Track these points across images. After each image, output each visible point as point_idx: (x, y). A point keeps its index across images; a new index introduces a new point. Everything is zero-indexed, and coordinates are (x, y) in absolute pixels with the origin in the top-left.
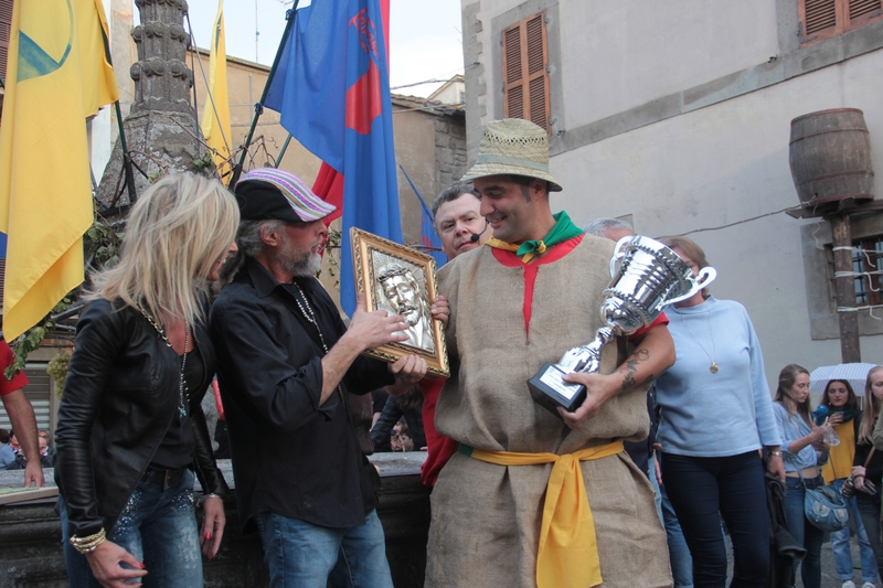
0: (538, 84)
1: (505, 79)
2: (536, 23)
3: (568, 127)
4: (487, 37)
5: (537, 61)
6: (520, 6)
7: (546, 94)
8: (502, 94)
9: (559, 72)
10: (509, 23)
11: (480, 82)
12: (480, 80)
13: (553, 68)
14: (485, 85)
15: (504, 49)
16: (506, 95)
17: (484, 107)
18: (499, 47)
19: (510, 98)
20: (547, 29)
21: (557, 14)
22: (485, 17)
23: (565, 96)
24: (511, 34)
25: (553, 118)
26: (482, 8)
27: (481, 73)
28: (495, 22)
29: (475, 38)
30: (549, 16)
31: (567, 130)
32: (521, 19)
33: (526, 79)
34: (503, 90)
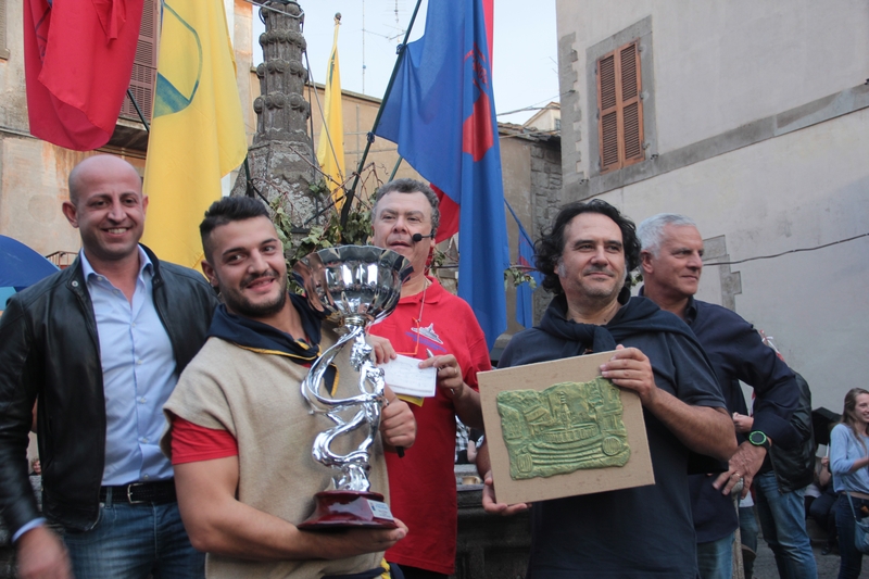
0: (632, 110)
1: (600, 106)
2: (630, 51)
3: (661, 152)
4: (582, 66)
5: (631, 86)
6: (614, 36)
7: (640, 120)
8: (596, 121)
9: (652, 99)
10: (604, 53)
11: (575, 109)
12: (575, 106)
13: (646, 95)
14: (580, 112)
15: (599, 77)
16: (601, 121)
17: (578, 132)
18: (594, 75)
19: (604, 125)
20: (641, 57)
21: (650, 42)
22: (580, 47)
23: (658, 121)
24: (605, 64)
25: (646, 142)
26: (577, 39)
27: (576, 101)
28: (590, 52)
29: (570, 67)
30: (643, 45)
31: (660, 153)
32: (615, 49)
33: (620, 105)
34: (598, 117)
